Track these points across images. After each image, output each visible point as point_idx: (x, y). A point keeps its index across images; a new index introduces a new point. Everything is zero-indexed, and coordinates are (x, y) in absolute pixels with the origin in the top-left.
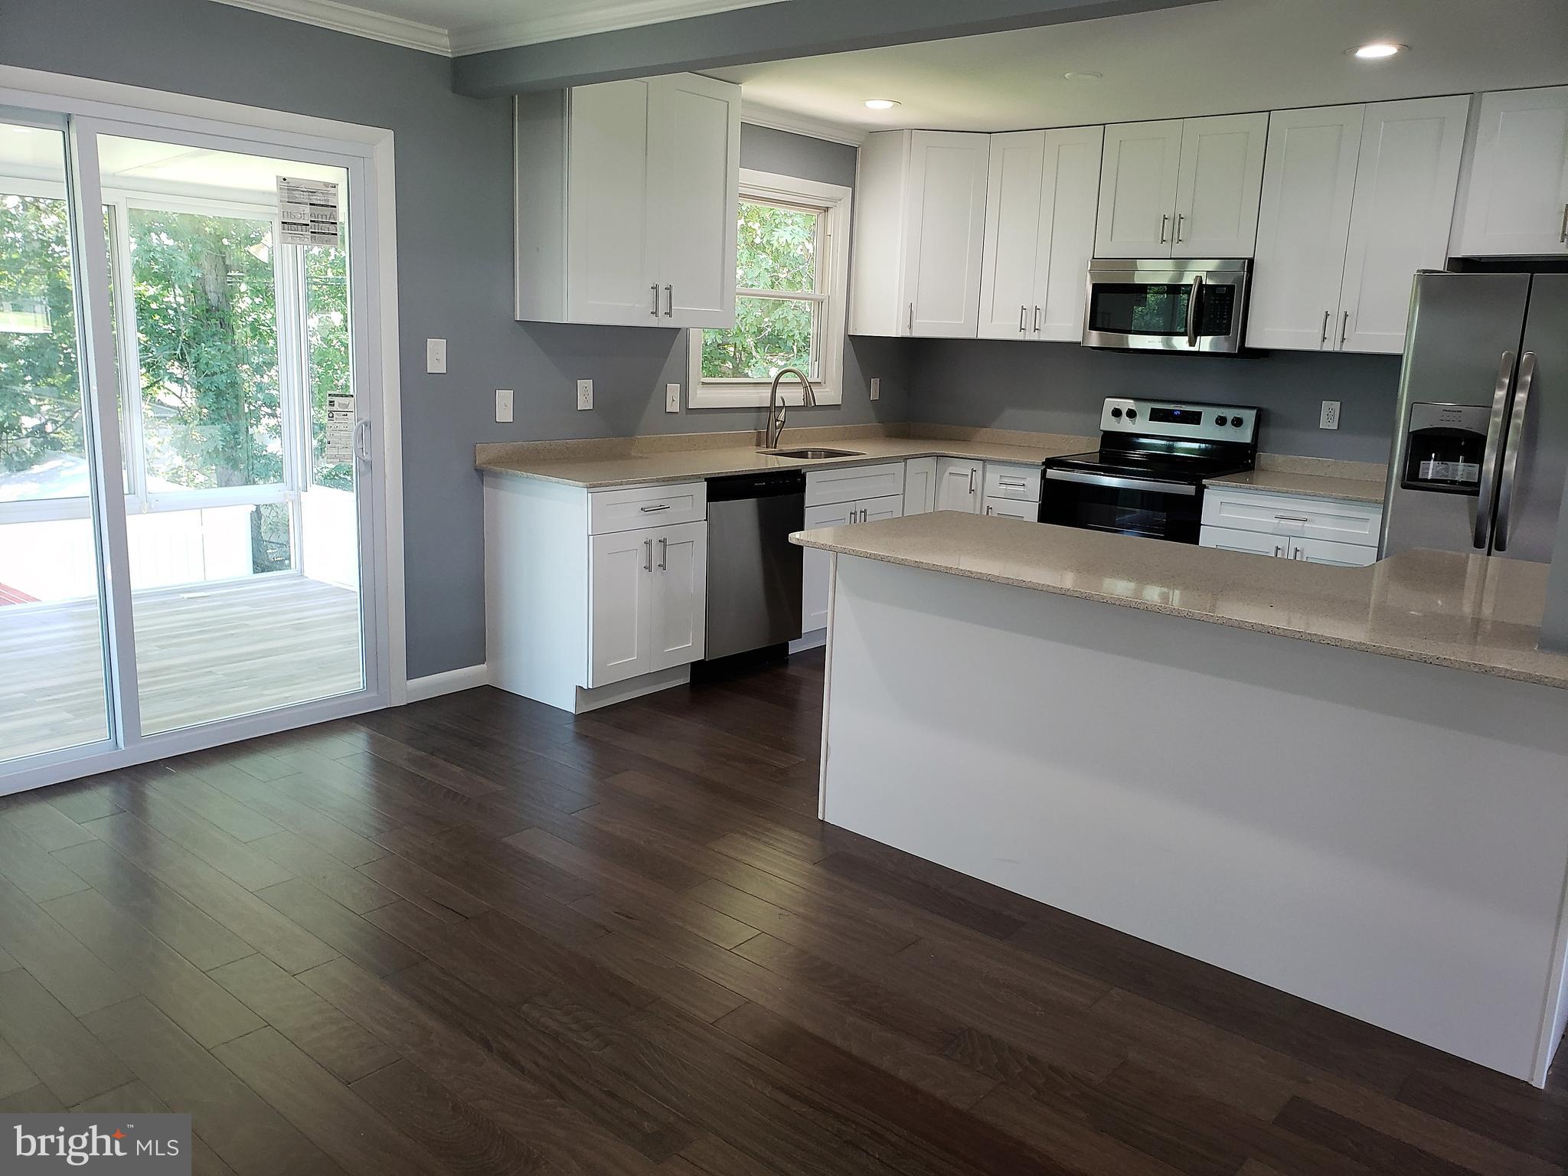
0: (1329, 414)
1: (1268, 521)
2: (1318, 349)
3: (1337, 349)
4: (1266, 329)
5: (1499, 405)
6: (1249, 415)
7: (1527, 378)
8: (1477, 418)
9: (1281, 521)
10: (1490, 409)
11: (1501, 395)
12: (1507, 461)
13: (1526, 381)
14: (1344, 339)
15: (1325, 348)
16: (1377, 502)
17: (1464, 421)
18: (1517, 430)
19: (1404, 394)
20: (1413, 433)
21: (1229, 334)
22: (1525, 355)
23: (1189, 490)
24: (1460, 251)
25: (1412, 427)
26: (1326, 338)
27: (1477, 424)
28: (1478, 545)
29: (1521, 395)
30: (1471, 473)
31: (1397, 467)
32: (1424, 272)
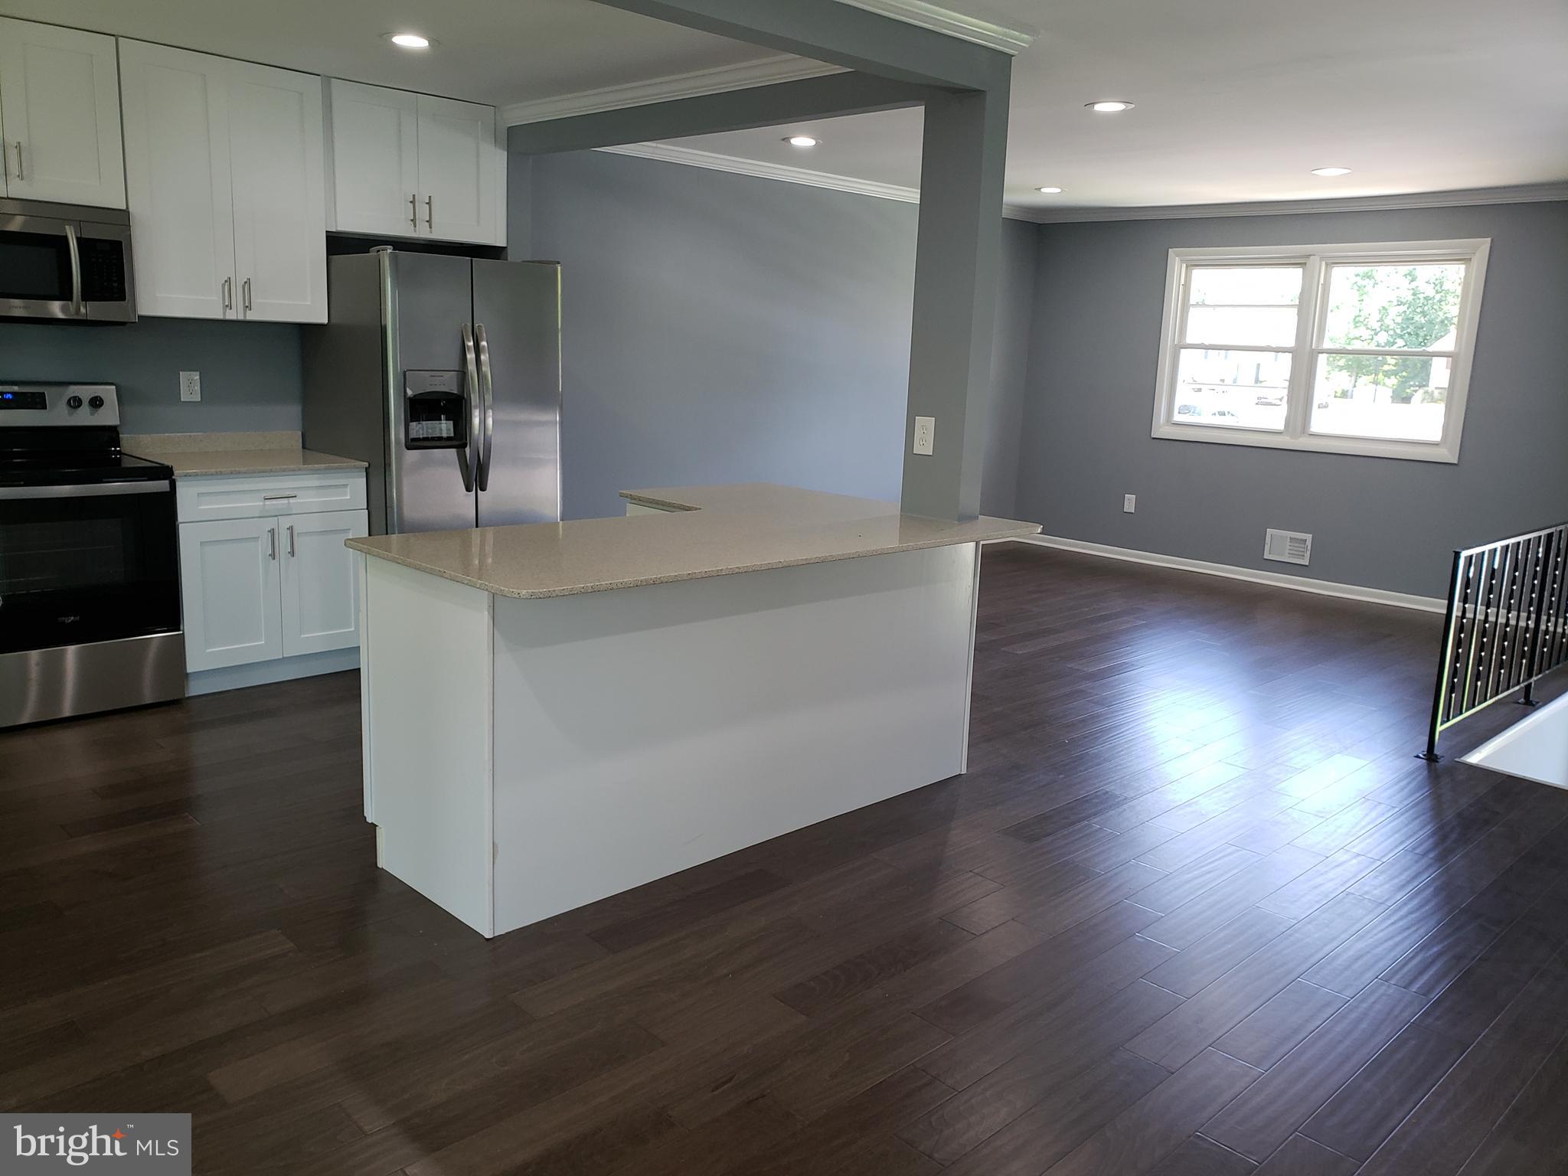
0: (190, 386)
1: (254, 504)
2: (220, 316)
3: (241, 317)
4: (160, 294)
5: (472, 367)
6: (108, 393)
7: (484, 343)
8: (455, 380)
9: (268, 502)
10: (463, 373)
11: (471, 358)
12: (487, 415)
13: (484, 346)
14: (247, 307)
15: (228, 317)
16: (355, 467)
17: (447, 384)
18: (488, 388)
19: (395, 362)
20: (410, 398)
21: (124, 299)
22: (476, 325)
23: (162, 485)
24: (336, 226)
25: (409, 392)
26: (227, 306)
27: (456, 387)
28: (468, 489)
29: (484, 357)
30: (450, 430)
31: (397, 433)
32: (390, 249)
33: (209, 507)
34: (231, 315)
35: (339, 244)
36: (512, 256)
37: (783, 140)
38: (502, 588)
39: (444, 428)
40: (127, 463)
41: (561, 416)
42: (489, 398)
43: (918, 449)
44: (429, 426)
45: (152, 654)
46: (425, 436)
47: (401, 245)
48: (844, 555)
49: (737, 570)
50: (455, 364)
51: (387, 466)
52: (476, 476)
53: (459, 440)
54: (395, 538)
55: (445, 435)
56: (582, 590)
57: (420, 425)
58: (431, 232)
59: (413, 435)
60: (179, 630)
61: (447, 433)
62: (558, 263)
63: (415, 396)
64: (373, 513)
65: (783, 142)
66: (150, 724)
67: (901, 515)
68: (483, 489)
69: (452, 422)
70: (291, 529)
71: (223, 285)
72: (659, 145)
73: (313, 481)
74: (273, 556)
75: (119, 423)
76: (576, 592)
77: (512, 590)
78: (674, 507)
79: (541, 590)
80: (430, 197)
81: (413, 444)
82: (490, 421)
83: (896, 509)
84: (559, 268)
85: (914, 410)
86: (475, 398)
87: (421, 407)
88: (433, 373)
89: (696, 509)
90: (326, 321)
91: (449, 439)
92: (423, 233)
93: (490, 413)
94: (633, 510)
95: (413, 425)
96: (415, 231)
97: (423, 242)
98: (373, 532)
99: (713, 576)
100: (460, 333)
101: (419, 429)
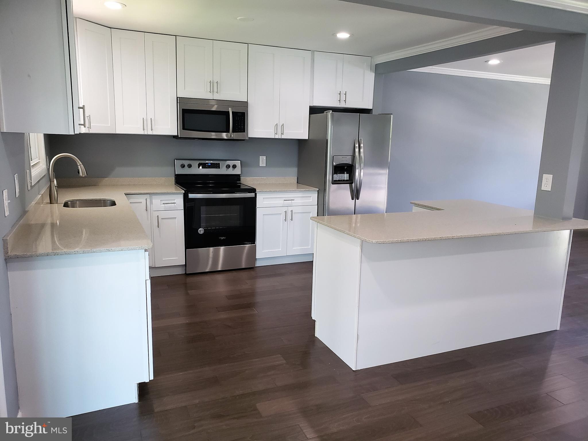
0: (263, 160)
1: (281, 202)
2: (273, 137)
3: (280, 137)
4: (255, 130)
5: (357, 154)
6: (238, 163)
7: (362, 145)
8: (351, 159)
9: (285, 202)
10: (354, 156)
11: (357, 151)
12: (361, 171)
13: (362, 146)
14: (282, 134)
15: (276, 137)
16: (314, 190)
17: (348, 160)
18: (362, 162)
19: (330, 153)
20: (334, 166)
21: (245, 132)
22: (360, 139)
23: (252, 195)
24: (313, 104)
25: (334, 164)
26: (276, 133)
27: (351, 161)
28: (352, 199)
29: (362, 150)
30: (347, 177)
31: (329, 177)
32: (331, 111)
33: (266, 202)
34: (277, 137)
35: (314, 110)
36: (374, 112)
37: (486, 62)
38: (366, 239)
39: (346, 176)
40: (242, 187)
41: (389, 171)
42: (362, 165)
43: (543, 188)
44: (340, 176)
45: (246, 251)
46: (339, 179)
47: (335, 110)
48: (508, 232)
49: (461, 237)
50: (351, 153)
51: (325, 190)
52: (356, 194)
53: (350, 181)
54: (326, 217)
55: (346, 179)
56: (396, 241)
57: (337, 176)
58: (345, 105)
59: (335, 179)
60: (255, 244)
61: (347, 179)
62: (392, 114)
63: (336, 165)
64: (319, 206)
65: (485, 63)
66: (243, 275)
67: (534, 216)
68: (358, 199)
69: (348, 174)
70: (292, 211)
71: (275, 126)
72: (433, 67)
73: (300, 195)
74: (285, 220)
75: (240, 173)
76: (394, 242)
77: (369, 240)
78: (433, 208)
79: (380, 241)
80: (346, 92)
81: (335, 182)
82: (362, 174)
83: (532, 213)
84: (392, 116)
85: (543, 171)
86: (357, 166)
87: (339, 169)
88: (343, 157)
89: (442, 210)
90: (307, 138)
91: (347, 180)
92: (343, 105)
93: (362, 171)
94: (415, 209)
95: (335, 175)
96: (340, 105)
97: (343, 109)
98: (319, 215)
99: (450, 239)
100: (354, 142)
101: (337, 177)
